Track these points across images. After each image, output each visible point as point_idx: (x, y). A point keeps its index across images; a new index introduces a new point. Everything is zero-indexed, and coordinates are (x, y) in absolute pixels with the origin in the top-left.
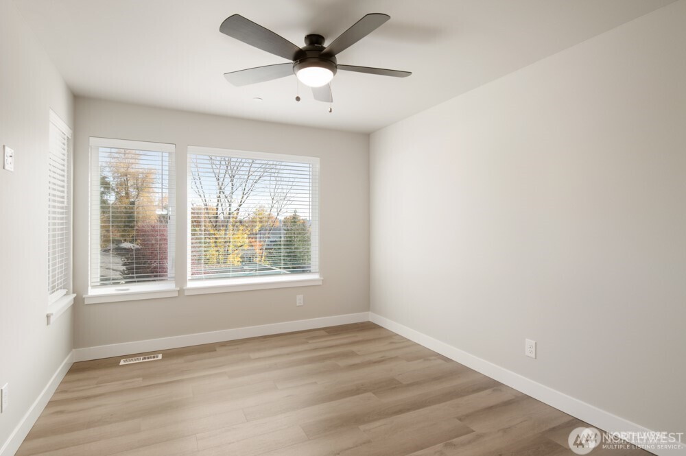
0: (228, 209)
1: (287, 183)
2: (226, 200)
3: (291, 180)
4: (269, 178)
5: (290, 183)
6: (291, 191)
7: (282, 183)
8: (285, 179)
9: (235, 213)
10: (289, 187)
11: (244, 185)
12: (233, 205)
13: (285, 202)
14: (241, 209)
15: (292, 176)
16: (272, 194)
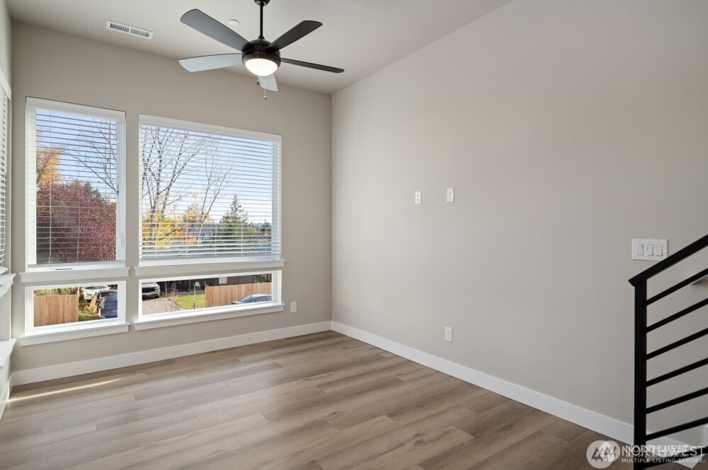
0: (155, 189)
1: (226, 163)
2: (153, 178)
3: (231, 159)
4: (204, 157)
5: (230, 163)
6: (231, 172)
7: (220, 162)
8: (223, 158)
9: (164, 193)
10: (229, 167)
11: (175, 162)
12: (161, 184)
13: (224, 184)
14: (171, 189)
15: (231, 155)
16: (209, 174)
